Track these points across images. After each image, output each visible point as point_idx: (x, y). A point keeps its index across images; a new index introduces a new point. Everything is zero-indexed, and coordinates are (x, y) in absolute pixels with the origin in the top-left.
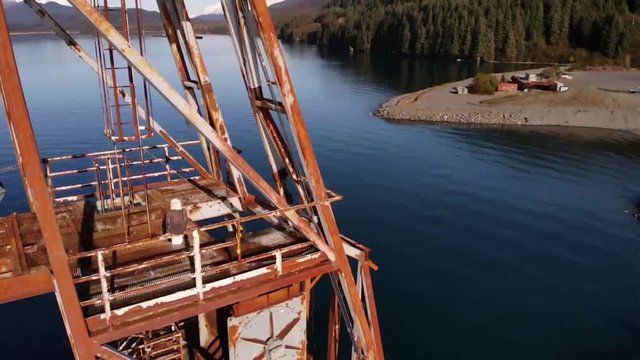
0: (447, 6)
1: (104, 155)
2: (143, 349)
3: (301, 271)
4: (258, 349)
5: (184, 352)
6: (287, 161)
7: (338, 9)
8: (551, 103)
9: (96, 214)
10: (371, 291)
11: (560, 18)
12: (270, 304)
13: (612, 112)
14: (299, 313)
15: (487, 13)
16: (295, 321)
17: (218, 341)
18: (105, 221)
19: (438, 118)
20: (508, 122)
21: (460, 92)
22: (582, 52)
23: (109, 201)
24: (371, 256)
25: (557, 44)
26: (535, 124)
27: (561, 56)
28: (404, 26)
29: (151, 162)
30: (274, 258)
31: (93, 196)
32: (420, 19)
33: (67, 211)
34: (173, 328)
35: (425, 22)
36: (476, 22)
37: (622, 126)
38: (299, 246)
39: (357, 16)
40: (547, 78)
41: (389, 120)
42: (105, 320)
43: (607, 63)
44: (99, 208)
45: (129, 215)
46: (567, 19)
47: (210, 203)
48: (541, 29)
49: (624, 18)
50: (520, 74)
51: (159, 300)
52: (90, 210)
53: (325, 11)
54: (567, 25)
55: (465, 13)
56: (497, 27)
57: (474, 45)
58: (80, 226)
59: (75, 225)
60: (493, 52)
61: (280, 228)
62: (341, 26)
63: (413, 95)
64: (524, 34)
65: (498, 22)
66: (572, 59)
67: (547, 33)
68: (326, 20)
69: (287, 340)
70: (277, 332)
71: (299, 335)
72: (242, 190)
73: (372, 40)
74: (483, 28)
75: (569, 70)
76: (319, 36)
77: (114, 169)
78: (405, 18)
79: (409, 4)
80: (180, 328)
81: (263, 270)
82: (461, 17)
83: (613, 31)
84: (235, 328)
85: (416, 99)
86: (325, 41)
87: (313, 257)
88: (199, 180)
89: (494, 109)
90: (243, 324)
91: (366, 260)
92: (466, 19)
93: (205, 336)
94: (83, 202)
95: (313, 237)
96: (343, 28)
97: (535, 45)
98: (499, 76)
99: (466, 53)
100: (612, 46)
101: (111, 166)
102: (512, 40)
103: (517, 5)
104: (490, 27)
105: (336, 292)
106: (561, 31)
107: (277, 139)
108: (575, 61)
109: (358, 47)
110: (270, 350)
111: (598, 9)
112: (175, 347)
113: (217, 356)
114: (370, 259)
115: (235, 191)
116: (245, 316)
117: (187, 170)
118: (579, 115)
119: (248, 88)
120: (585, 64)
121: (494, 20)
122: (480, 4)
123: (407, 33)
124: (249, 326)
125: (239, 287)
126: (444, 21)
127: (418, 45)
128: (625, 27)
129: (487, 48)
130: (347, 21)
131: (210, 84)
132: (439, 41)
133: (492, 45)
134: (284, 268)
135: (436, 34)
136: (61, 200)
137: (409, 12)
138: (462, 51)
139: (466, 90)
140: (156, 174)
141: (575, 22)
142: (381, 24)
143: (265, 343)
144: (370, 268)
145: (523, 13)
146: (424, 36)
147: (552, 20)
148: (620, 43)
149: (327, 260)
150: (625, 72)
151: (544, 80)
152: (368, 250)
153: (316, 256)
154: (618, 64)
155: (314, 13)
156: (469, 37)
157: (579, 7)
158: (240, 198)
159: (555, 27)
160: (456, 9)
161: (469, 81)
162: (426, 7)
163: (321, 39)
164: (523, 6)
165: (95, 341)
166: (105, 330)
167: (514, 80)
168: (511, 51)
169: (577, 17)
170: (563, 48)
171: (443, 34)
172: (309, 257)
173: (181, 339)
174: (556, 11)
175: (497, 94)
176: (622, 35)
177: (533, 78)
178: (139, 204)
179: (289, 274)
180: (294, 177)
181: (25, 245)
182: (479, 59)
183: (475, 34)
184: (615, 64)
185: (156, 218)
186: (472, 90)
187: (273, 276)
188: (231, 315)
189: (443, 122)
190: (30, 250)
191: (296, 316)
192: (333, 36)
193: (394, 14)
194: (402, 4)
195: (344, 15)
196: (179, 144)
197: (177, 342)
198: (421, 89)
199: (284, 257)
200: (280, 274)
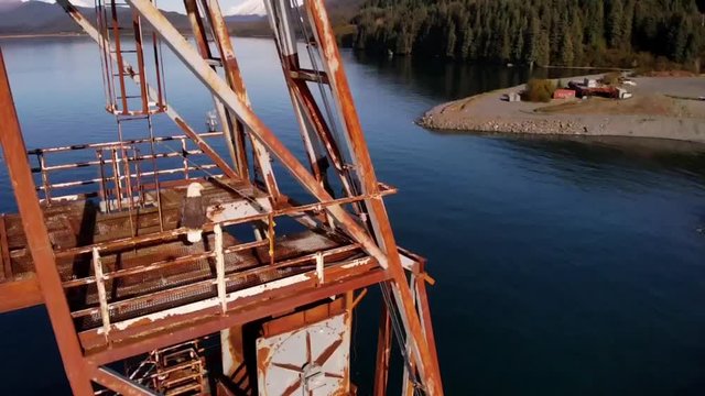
0: (496, 6)
1: (110, 146)
2: (156, 378)
3: (345, 280)
4: (293, 376)
5: (204, 382)
6: (329, 146)
7: (376, 9)
8: (614, 111)
9: (98, 215)
10: (427, 308)
11: (622, 18)
12: (307, 323)
13: (681, 121)
14: (341, 335)
15: (541, 13)
16: (337, 344)
17: (244, 369)
18: (109, 222)
19: (487, 127)
20: (565, 132)
21: (512, 99)
22: (646, 56)
23: (115, 202)
24: (425, 268)
25: (619, 47)
26: (595, 134)
27: (623, 60)
28: (448, 29)
29: (165, 155)
30: (313, 263)
31: (95, 195)
32: (467, 19)
33: (66, 212)
34: (192, 355)
35: (472, 22)
36: (529, 24)
37: (691, 136)
38: (345, 249)
39: (396, 17)
40: (607, 84)
41: (434, 130)
42: (102, 335)
43: (674, 67)
44: (104, 209)
45: (138, 217)
46: (629, 20)
47: (236, 204)
48: (601, 31)
49: (692, 19)
50: (579, 80)
51: (172, 312)
52: (91, 211)
53: (362, 11)
54: (629, 26)
55: (517, 13)
56: (552, 28)
57: (527, 48)
58: (78, 227)
59: (73, 225)
60: (548, 56)
61: (319, 231)
62: (379, 27)
63: (460, 103)
64: (582, 37)
65: (553, 23)
66: (635, 64)
67: (608, 36)
68: (362, 22)
69: (327, 366)
70: (315, 357)
71: (340, 361)
72: (274, 190)
73: (414, 43)
74: (536, 29)
75: (633, 76)
76: (355, 39)
77: (122, 163)
78: (449, 19)
79: (455, 3)
80: (200, 355)
81: (302, 277)
82: (512, 18)
83: (681, 33)
84: (265, 351)
85: (463, 107)
86: (362, 45)
87: (362, 263)
88: (222, 179)
89: (550, 117)
90: (275, 346)
91: (421, 272)
92: (518, 19)
93: (229, 362)
94: (83, 202)
95: (361, 238)
96: (382, 30)
97: (595, 48)
98: (555, 82)
99: (518, 56)
100: (680, 50)
101: (118, 160)
102: (569, 43)
103: (574, 4)
104: (544, 28)
105: (388, 305)
106: (623, 33)
107: (317, 120)
108: (638, 66)
109: (397, 52)
110: (307, 378)
111: (664, 9)
112: (194, 376)
113: (243, 386)
114: (425, 270)
115: (266, 191)
116: (278, 337)
117: (208, 167)
118: (645, 124)
119: (282, 56)
120: (650, 69)
121: (549, 22)
122: (533, 3)
123: (452, 35)
124: (280, 349)
125: (272, 297)
126: (493, 23)
127: (465, 49)
128: (694, 28)
129: (540, 51)
130: (385, 22)
131: (235, 60)
132: (488, 43)
133: (547, 48)
134: (326, 276)
135: (484, 37)
136: (59, 199)
137: (454, 13)
138: (513, 55)
139: (519, 98)
140: (172, 171)
141: (639, 22)
142: (424, 25)
143: (301, 369)
144: (426, 282)
145: (581, 12)
146: (471, 38)
147: (612, 21)
148: (688, 46)
149: (378, 268)
150: (694, 78)
151: (605, 86)
152: (422, 260)
153: (365, 261)
154: (687, 70)
155: (350, 15)
156: (521, 40)
157: (643, 7)
158: (270, 199)
159: (617, 28)
160: (507, 8)
161: (523, 87)
162: (473, 6)
163: (357, 42)
164: (581, 5)
165: (91, 362)
166: (103, 348)
167: (572, 86)
168: (569, 55)
169: (641, 18)
170: (625, 50)
171: (493, 35)
172: (356, 263)
173: (201, 367)
174: (617, 11)
175: (553, 102)
176: (690, 38)
177: (592, 84)
178: (151, 205)
179: (332, 284)
180: (338, 166)
181: (10, 249)
182: (532, 64)
183: (528, 37)
184: (683, 69)
185: (170, 220)
186: (525, 97)
187: (313, 285)
188: (260, 336)
189: (492, 132)
190: (17, 254)
191: (338, 338)
192: (371, 40)
193: (438, 15)
194: (447, 3)
195: (383, 15)
196: (198, 136)
197: (196, 370)
198: (468, 96)
199: (327, 262)
200: (322, 282)
